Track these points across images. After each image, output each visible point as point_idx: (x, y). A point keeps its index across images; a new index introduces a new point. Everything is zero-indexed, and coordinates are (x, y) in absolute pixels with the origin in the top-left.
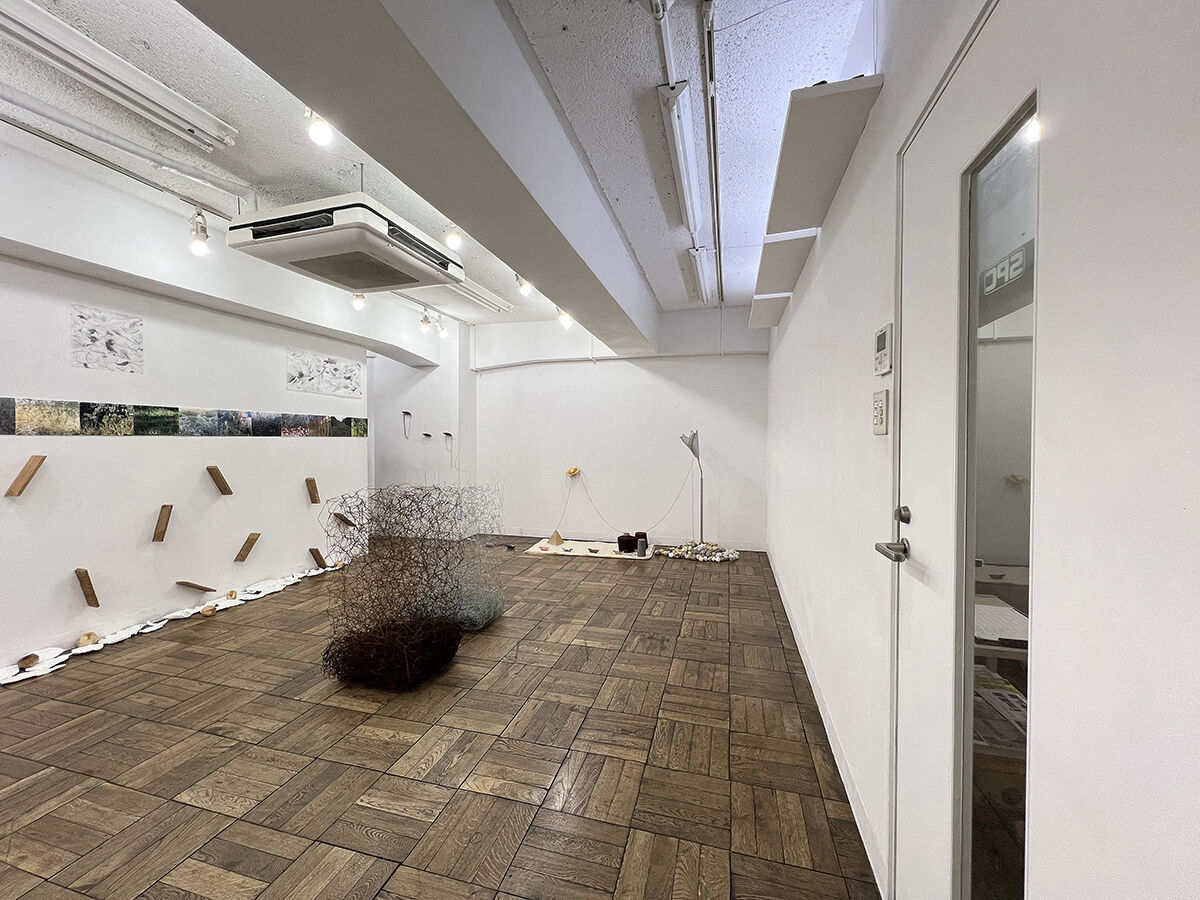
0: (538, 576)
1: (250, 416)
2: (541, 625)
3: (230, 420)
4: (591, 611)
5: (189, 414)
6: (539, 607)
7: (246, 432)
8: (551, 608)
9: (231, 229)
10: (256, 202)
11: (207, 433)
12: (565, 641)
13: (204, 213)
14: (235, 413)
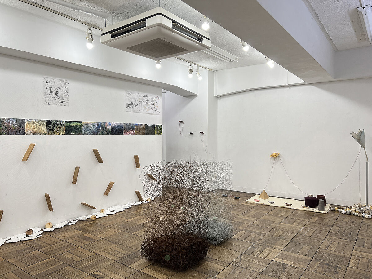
0: (253, 216)
1: (110, 125)
2: (255, 246)
3: (102, 127)
4: (286, 242)
5: (86, 124)
6: (254, 235)
7: (109, 133)
8: (261, 237)
9: (102, 35)
10: (112, 20)
11: (93, 133)
12: (269, 257)
13: (92, 28)
14: (104, 123)
